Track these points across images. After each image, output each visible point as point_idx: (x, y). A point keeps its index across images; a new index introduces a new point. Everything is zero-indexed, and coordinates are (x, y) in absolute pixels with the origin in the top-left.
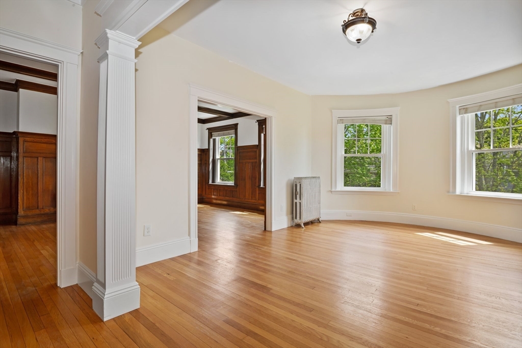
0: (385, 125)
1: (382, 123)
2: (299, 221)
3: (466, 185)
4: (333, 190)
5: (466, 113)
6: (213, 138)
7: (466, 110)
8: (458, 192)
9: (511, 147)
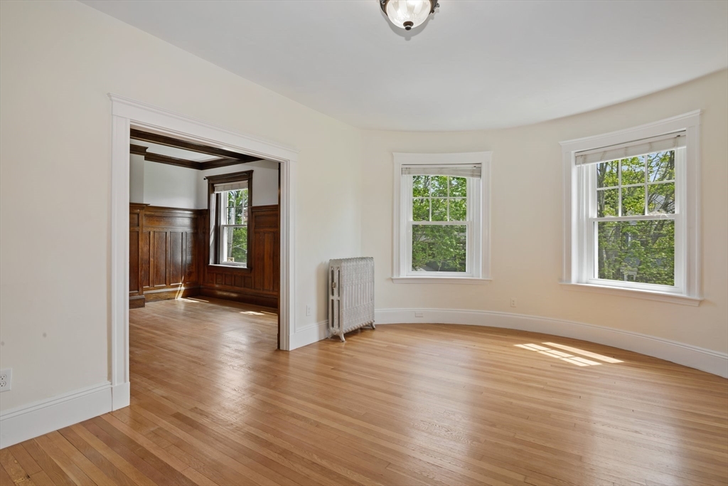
0: (471, 178)
1: (467, 175)
2: (338, 331)
3: (585, 272)
4: (395, 277)
5: (584, 162)
6: (216, 192)
7: (585, 158)
8: (574, 281)
9: (646, 214)
